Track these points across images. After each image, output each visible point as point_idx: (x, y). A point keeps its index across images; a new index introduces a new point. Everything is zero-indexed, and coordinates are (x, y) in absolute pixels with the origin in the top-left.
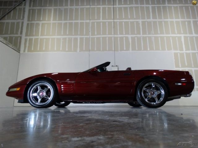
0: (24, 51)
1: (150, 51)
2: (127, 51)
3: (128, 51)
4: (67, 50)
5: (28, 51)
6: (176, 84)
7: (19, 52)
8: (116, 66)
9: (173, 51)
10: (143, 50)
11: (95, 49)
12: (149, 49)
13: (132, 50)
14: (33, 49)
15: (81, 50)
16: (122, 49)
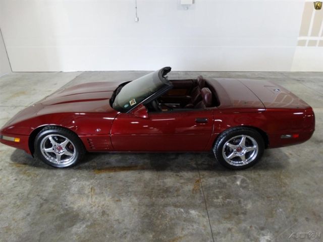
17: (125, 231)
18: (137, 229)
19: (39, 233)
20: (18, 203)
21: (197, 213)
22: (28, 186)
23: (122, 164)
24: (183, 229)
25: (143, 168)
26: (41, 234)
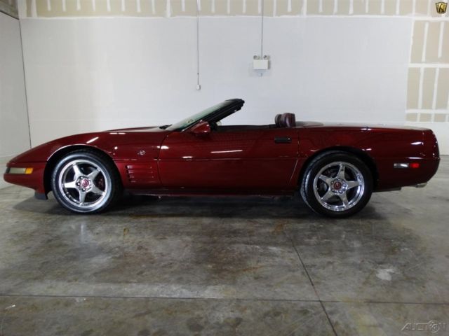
0: (29, 13)
1: (354, 16)
2: (295, 15)
3: (298, 16)
4: (139, 10)
5: (39, 14)
6: (395, 165)
7: (16, 16)
8: (265, 57)
9: (414, 17)
10: (336, 14)
11: (213, 10)
12: (351, 11)
13: (308, 13)
14: (49, 8)
15: (176, 11)
16: (282, 10)
17: (171, 262)
18: (190, 260)
19: (41, 262)
20: (16, 239)
21: (280, 249)
22: (34, 227)
23: (171, 213)
24: (258, 262)
25: (201, 215)
26: (43, 263)
